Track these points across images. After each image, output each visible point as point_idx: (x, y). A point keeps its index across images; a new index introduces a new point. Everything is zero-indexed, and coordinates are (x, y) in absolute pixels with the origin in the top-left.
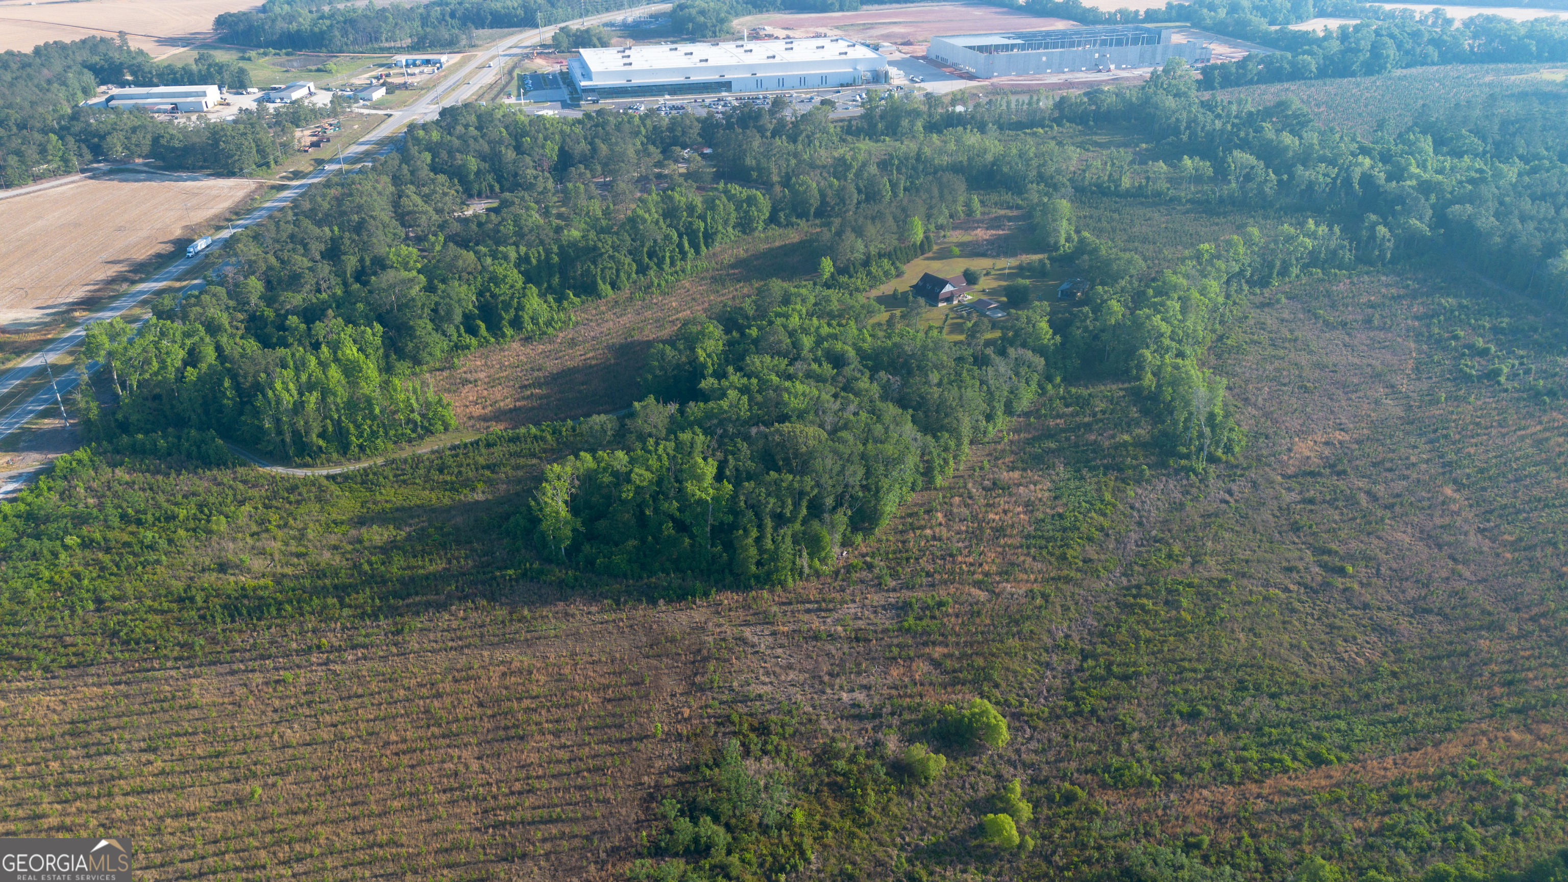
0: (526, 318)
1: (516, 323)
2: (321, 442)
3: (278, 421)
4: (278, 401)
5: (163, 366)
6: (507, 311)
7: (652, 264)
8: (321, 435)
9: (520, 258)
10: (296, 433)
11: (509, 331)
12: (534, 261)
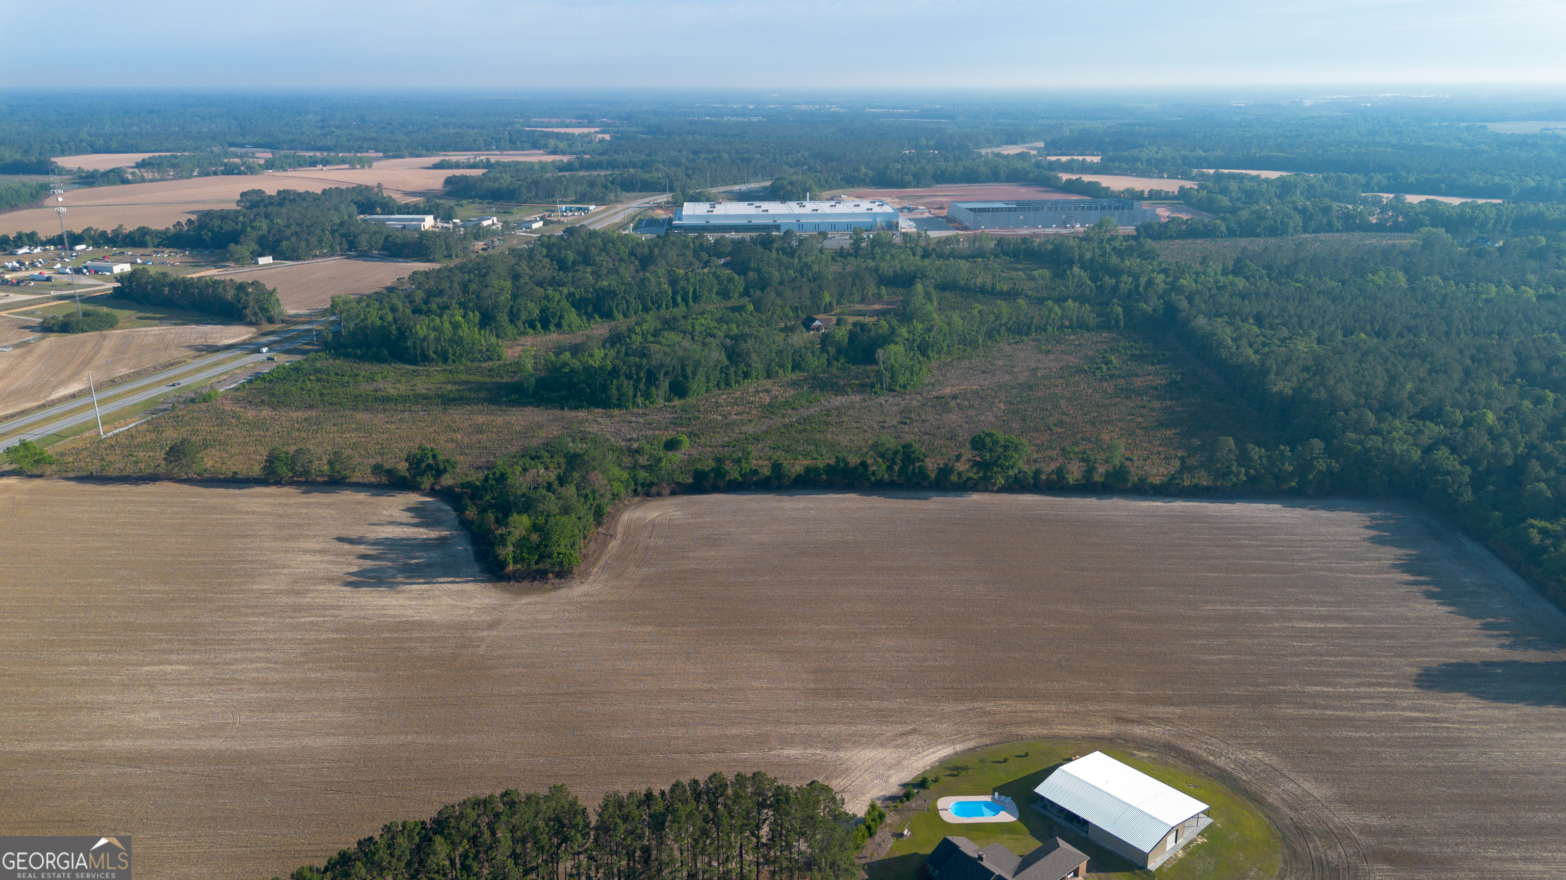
0: (565, 323)
1: (559, 326)
2: (434, 356)
3: (415, 343)
4: (417, 333)
5: (366, 319)
6: (553, 318)
7: (653, 307)
8: (435, 352)
9: (569, 294)
10: (423, 350)
11: (553, 328)
12: (577, 296)
